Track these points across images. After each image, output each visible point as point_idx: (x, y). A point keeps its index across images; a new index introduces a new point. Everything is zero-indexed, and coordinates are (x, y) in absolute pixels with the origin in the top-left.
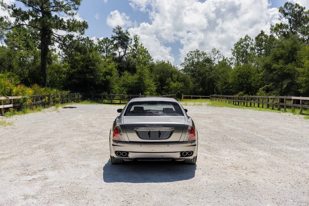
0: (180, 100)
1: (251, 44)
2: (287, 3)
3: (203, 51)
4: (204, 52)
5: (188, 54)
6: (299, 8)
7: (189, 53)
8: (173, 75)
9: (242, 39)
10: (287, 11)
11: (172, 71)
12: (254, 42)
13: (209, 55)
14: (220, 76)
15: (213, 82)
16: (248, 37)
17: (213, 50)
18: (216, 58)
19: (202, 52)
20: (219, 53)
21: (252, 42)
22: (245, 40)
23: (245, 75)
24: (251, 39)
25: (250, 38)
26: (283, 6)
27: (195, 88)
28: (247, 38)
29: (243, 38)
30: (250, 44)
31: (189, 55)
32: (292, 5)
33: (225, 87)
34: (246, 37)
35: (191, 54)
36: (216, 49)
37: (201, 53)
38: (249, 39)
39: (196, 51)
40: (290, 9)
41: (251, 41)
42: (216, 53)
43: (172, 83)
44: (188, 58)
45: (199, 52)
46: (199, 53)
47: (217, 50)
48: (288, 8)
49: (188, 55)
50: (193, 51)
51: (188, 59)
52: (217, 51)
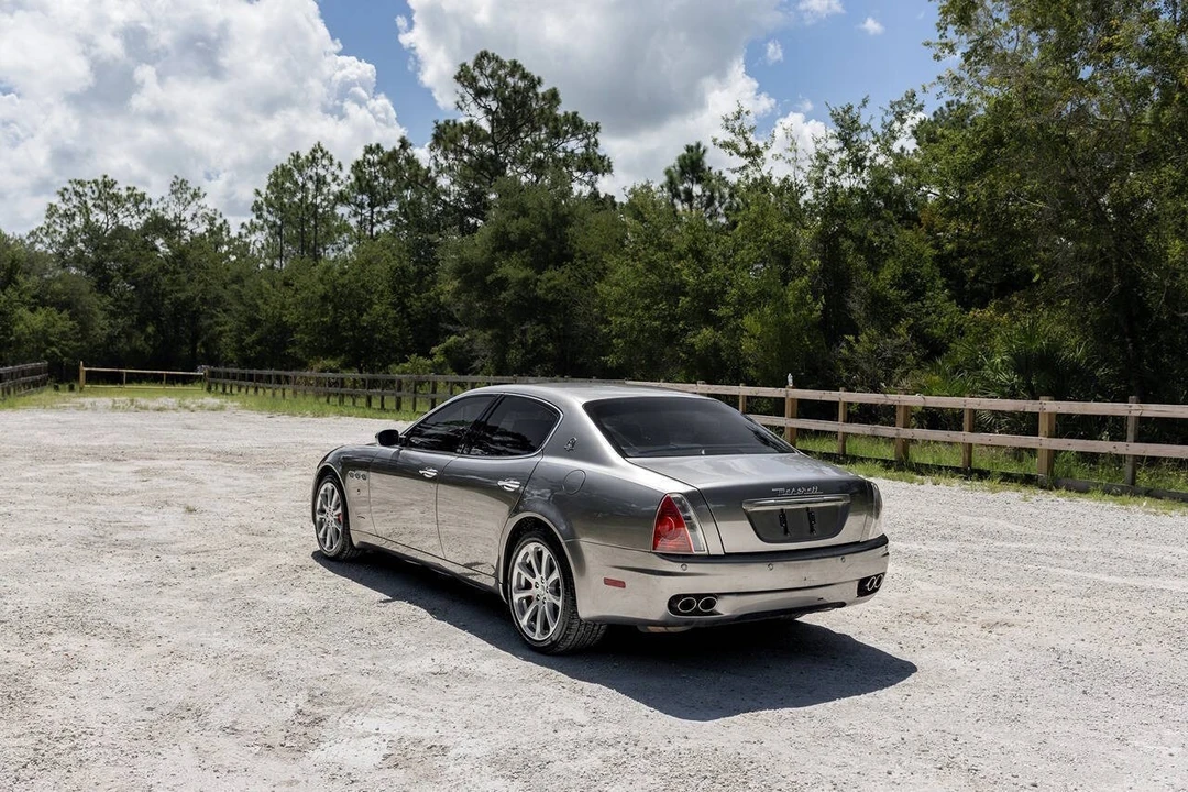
0: (72, 389)
1: (334, 180)
2: (484, 55)
3: (131, 186)
4: (139, 191)
5: (66, 189)
6: (524, 76)
7: (69, 186)
8: (20, 278)
9: (298, 157)
10: (483, 83)
11: (14, 261)
12: (346, 175)
13: (161, 205)
14: (227, 295)
15: (195, 316)
16: (322, 150)
17: (174, 188)
18: (189, 218)
19: (128, 189)
20: (202, 202)
21: (338, 172)
22: (313, 161)
23: (350, 294)
24: (335, 162)
25: (331, 159)
26: (470, 64)
27: (111, 339)
28: (319, 155)
29: (305, 153)
30: (329, 178)
31: (67, 197)
32: (502, 65)
33: (254, 337)
34: (315, 150)
35: (76, 193)
36: (189, 185)
37: (124, 193)
38: (325, 162)
39: (100, 180)
40: (492, 76)
41: (334, 168)
42: (189, 198)
43: (23, 311)
44: (63, 207)
45: (117, 186)
46: (115, 191)
47: (193, 185)
48: (488, 72)
49: (62, 195)
50: (87, 180)
51: (61, 212)
52: (192, 192)
